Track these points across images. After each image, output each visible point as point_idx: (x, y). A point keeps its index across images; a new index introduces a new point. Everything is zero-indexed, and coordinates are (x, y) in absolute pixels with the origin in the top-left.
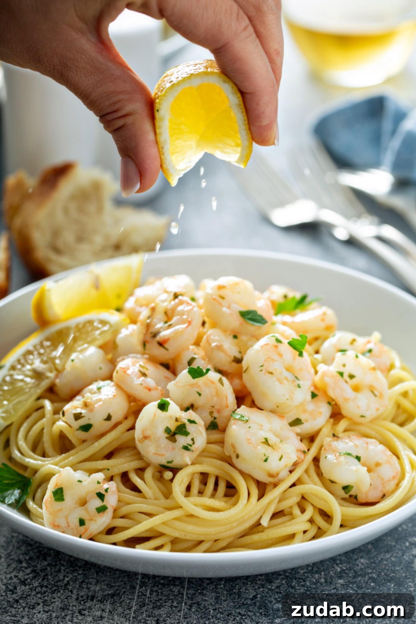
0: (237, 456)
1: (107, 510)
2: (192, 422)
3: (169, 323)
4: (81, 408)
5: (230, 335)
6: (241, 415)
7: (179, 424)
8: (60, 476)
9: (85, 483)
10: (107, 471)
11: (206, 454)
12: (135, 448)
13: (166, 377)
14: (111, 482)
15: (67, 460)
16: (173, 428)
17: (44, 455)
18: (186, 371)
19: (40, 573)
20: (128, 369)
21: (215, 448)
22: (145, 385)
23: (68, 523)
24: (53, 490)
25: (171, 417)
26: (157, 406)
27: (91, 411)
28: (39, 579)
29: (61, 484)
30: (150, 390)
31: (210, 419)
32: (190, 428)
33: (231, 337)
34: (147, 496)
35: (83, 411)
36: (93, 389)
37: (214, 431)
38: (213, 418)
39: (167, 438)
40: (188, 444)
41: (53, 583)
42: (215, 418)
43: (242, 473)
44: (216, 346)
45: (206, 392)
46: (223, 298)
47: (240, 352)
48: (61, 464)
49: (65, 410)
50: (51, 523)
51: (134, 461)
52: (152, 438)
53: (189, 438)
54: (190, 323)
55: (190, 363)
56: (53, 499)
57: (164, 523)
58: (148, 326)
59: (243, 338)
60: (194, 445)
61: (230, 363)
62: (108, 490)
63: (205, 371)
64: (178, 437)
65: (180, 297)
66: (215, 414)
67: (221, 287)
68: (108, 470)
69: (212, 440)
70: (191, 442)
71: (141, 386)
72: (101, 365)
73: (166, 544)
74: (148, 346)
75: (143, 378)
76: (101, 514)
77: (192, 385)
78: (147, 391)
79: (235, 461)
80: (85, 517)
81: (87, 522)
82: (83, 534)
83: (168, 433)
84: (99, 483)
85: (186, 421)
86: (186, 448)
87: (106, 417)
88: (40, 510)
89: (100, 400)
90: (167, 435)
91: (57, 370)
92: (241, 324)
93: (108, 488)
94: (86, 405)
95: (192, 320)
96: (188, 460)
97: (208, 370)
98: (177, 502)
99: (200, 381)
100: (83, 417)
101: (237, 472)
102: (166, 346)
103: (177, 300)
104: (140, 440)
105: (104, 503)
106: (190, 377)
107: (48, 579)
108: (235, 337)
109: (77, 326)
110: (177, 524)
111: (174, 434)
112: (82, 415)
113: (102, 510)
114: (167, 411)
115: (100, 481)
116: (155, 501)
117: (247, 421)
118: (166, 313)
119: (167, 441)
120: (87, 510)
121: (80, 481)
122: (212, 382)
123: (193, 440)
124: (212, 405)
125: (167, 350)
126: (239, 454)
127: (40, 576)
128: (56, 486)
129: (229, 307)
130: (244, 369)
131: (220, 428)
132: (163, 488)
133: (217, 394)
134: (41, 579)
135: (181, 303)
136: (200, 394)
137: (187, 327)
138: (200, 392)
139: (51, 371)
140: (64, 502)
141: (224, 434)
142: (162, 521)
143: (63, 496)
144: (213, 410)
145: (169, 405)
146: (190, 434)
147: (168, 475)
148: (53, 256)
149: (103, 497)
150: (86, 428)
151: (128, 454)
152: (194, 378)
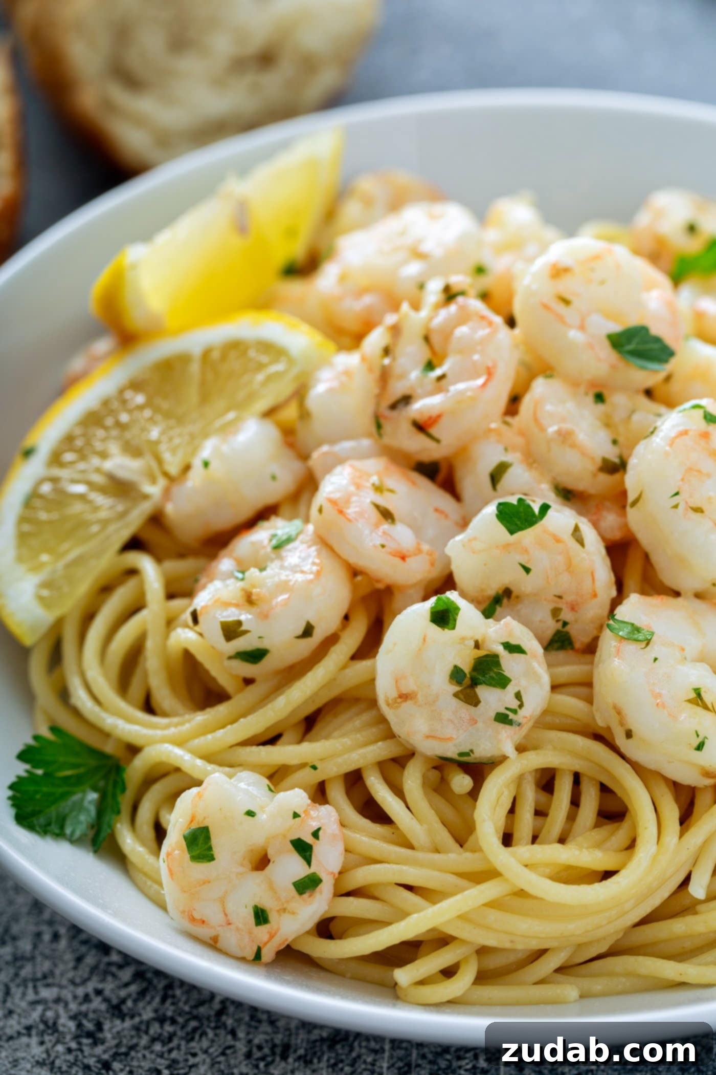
0: (629, 734)
1: (321, 886)
2: (514, 648)
3: (438, 372)
4: (237, 606)
5: (586, 394)
6: (633, 625)
7: (482, 653)
8: (200, 795)
9: (262, 817)
10: (312, 770)
11: (549, 719)
12: (373, 703)
13: (436, 510)
14: (325, 809)
15: (209, 737)
16: (467, 668)
17: (149, 707)
18: (491, 509)
19: (155, 981)
20: (348, 501)
21: (569, 703)
22: (391, 546)
23: (226, 915)
24: (187, 832)
25: (463, 639)
26: (428, 616)
27: (265, 616)
28: (153, 998)
29: (205, 818)
30: (403, 558)
31: (551, 627)
32: (510, 664)
33: (590, 399)
34: (415, 843)
35: (243, 618)
36: (261, 542)
37: (561, 655)
38: (560, 624)
39: (456, 695)
40: (507, 709)
41: (187, 1008)
42: (565, 624)
43: (637, 768)
44: (559, 433)
45: (541, 561)
46: (566, 302)
47: (615, 442)
48: (197, 742)
49: (199, 608)
50: (183, 912)
51: (375, 742)
52: (420, 697)
53: (511, 689)
54: (490, 373)
55: (496, 477)
56: (187, 856)
57: (463, 917)
58: (384, 377)
59: (618, 401)
60: (523, 709)
61: (595, 475)
62: (321, 833)
63: (536, 510)
64: (484, 692)
65: (460, 299)
66: (566, 615)
67: (558, 272)
68: (314, 768)
69: (562, 680)
70: (514, 704)
71: (384, 550)
72: (275, 468)
73: (466, 959)
74: (387, 428)
75: (386, 526)
76: (306, 896)
77: (507, 547)
78: (397, 560)
79: (620, 741)
80: (267, 903)
81: (273, 916)
82: (266, 944)
83: (459, 683)
84: (296, 815)
85: (500, 650)
86: (502, 719)
87: (300, 631)
88: (151, 859)
89: (284, 587)
90: (457, 688)
91: (166, 474)
92: (613, 367)
93: (319, 829)
94: (249, 600)
95: (495, 366)
96: (509, 749)
97: (545, 508)
98: (486, 860)
99: (527, 536)
100: (246, 632)
101: (628, 766)
102: (433, 431)
103: (453, 308)
104: (390, 702)
105: (313, 869)
106: (501, 530)
107: (174, 996)
108: (599, 398)
109: (206, 354)
110: (493, 916)
111: (474, 683)
112: (243, 628)
113: (307, 885)
114: (454, 628)
115: (298, 811)
116: (436, 856)
117: (648, 642)
118: (427, 339)
119: (455, 702)
120: (271, 886)
121: (250, 814)
122: (558, 540)
123: (518, 696)
124: (557, 594)
125: (438, 441)
126: (632, 728)
127: (155, 988)
128: (192, 821)
129: (582, 328)
130: (631, 497)
131: (577, 645)
132: (449, 812)
133: (570, 567)
134: (157, 1000)
135: (464, 317)
136: (527, 570)
137: (484, 385)
138: (528, 565)
139: (153, 481)
140: (213, 863)
141: (592, 663)
142: (460, 913)
143: (210, 848)
144: (561, 604)
145: (457, 614)
146: (512, 683)
147: (461, 782)
148: (119, 95)
149: (308, 854)
150: (255, 656)
151: (357, 723)
152: (512, 532)
